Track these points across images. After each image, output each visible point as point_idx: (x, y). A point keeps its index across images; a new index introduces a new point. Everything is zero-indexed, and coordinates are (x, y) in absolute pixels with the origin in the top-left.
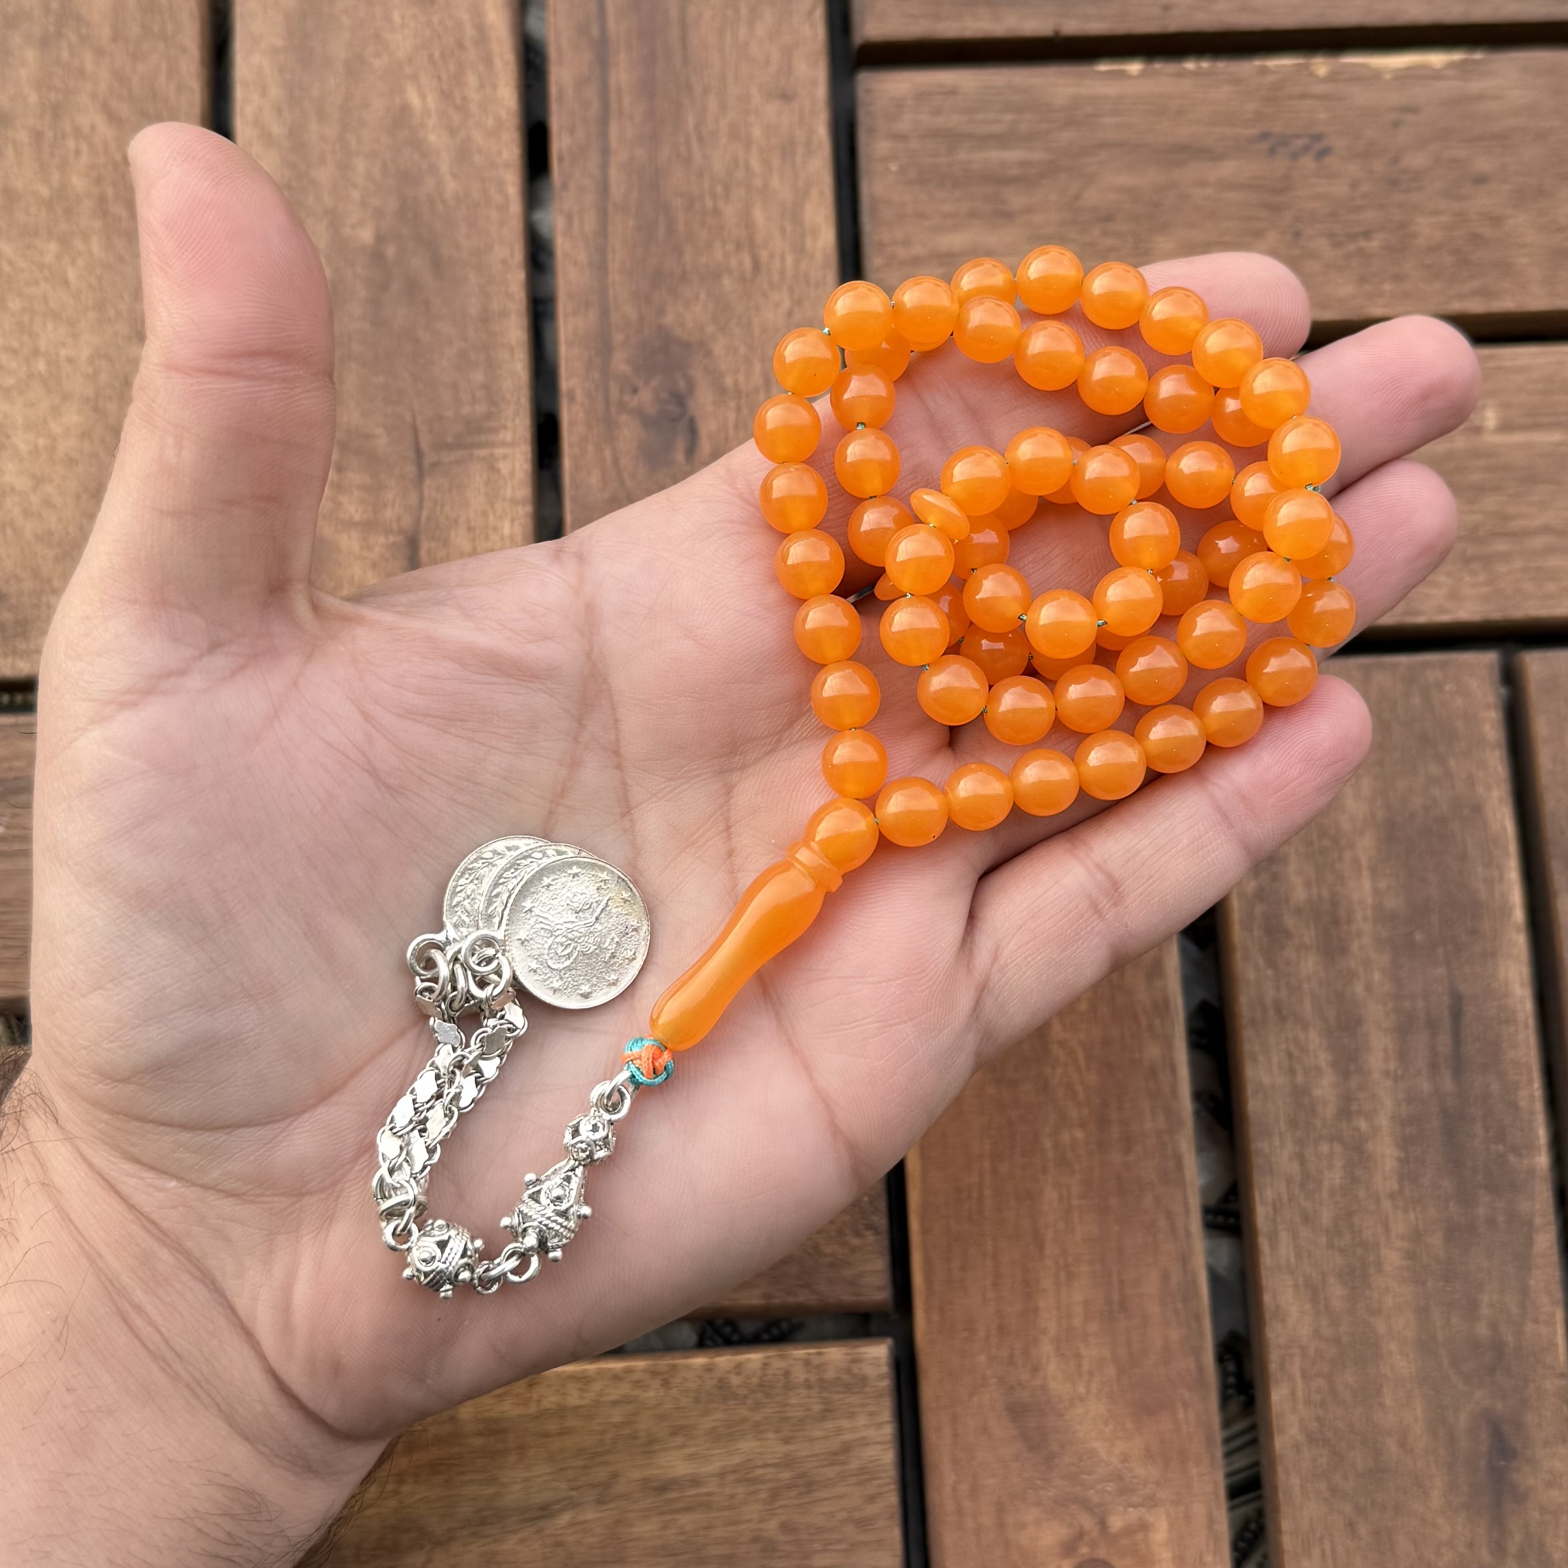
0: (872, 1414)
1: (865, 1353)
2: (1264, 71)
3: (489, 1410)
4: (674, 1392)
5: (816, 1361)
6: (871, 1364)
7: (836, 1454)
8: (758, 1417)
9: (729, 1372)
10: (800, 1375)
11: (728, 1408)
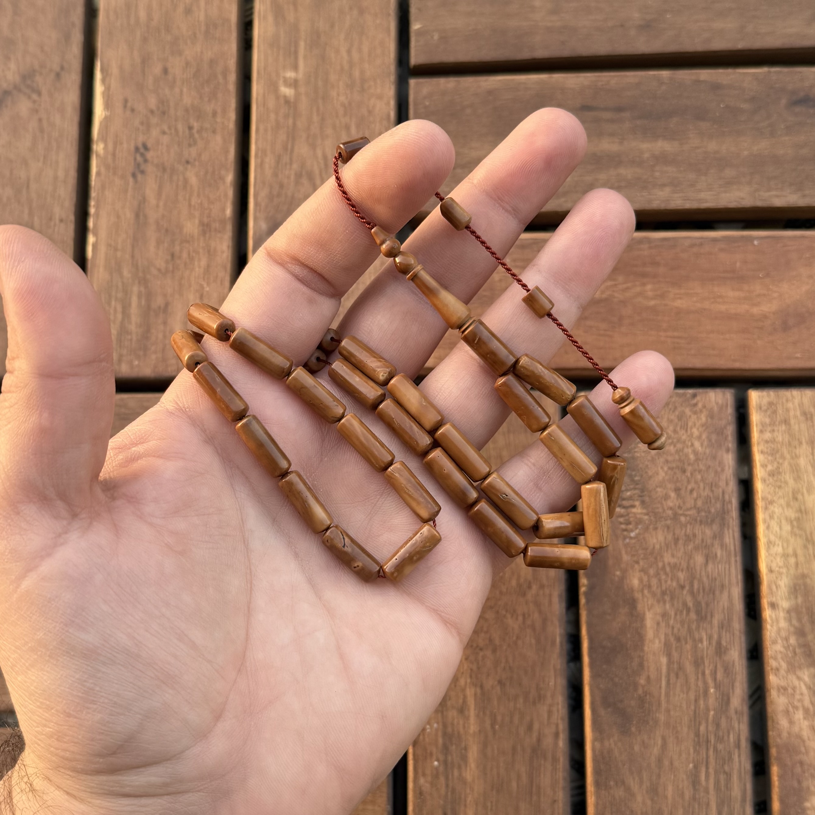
0: (787, 401)
1: (756, 402)
2: (98, 174)
3: (784, 593)
4: (775, 498)
5: (760, 427)
6: (762, 400)
7: (807, 419)
8: (788, 456)
9: (766, 471)
10: (768, 435)
11: (783, 471)
